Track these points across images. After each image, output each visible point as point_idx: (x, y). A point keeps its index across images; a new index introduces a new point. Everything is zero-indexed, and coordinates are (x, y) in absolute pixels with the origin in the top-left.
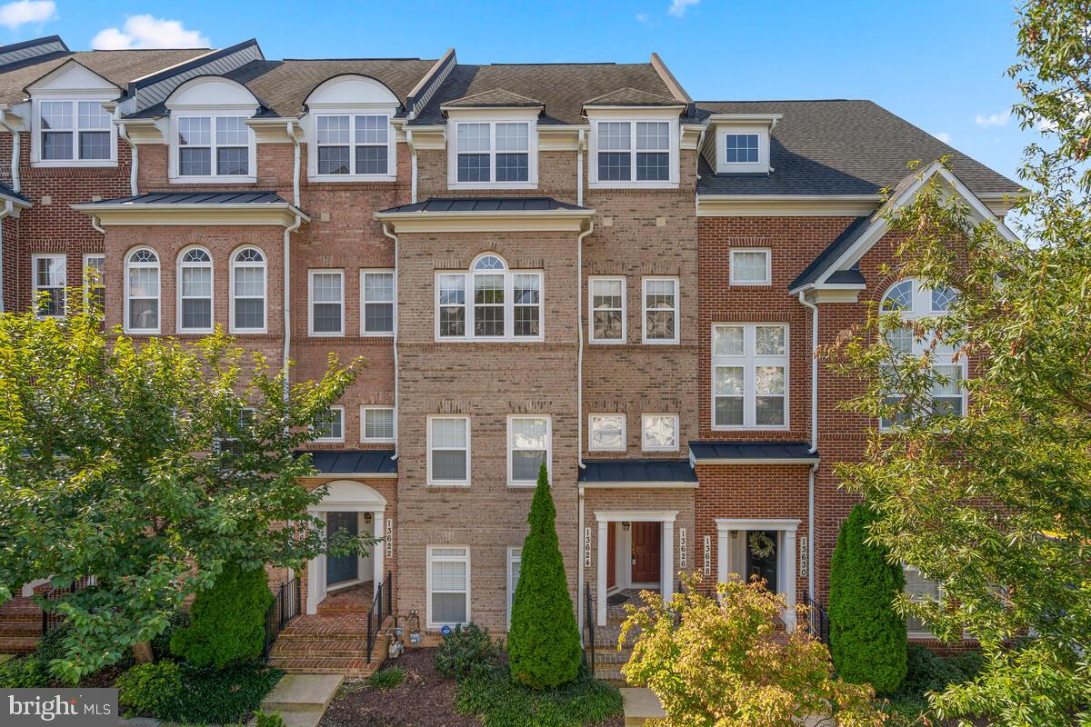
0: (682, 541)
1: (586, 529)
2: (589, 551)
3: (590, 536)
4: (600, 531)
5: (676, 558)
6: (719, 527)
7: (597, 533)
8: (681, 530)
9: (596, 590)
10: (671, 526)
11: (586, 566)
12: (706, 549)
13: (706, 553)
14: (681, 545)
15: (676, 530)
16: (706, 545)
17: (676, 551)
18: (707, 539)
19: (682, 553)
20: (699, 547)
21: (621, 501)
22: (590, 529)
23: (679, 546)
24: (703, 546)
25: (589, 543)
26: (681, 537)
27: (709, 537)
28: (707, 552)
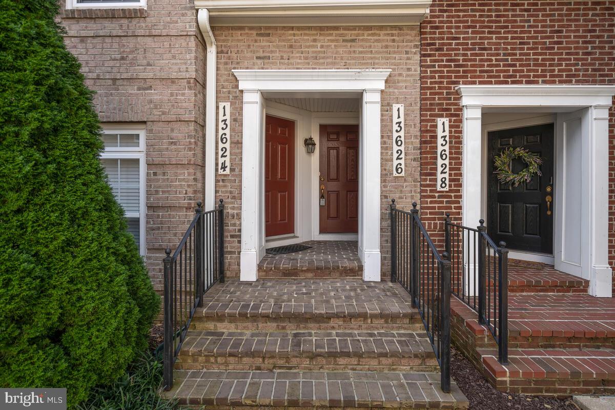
0: (396, 127)
1: (221, 105)
2: (227, 145)
3: (228, 117)
4: (247, 109)
5: (385, 160)
6: (465, 101)
7: (241, 114)
8: (395, 107)
9: (239, 216)
10: (377, 97)
11: (221, 172)
12: (440, 141)
13: (440, 149)
14: (395, 135)
15: (386, 107)
16: (440, 133)
17: (385, 147)
18: (443, 125)
19: (396, 148)
20: (428, 139)
21: (285, 56)
22: (228, 105)
23: (390, 137)
24: (435, 137)
25: (227, 131)
26: (395, 120)
27: (446, 120)
28: (442, 146)
